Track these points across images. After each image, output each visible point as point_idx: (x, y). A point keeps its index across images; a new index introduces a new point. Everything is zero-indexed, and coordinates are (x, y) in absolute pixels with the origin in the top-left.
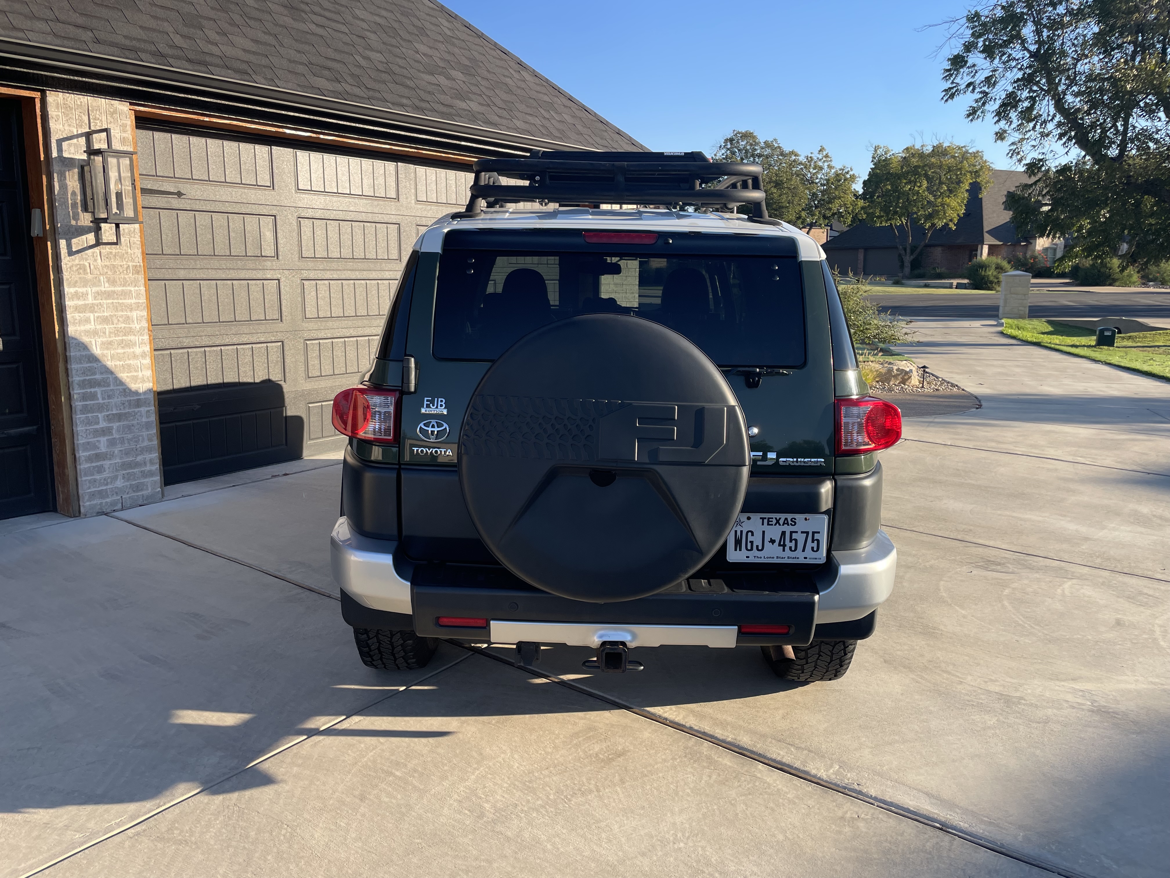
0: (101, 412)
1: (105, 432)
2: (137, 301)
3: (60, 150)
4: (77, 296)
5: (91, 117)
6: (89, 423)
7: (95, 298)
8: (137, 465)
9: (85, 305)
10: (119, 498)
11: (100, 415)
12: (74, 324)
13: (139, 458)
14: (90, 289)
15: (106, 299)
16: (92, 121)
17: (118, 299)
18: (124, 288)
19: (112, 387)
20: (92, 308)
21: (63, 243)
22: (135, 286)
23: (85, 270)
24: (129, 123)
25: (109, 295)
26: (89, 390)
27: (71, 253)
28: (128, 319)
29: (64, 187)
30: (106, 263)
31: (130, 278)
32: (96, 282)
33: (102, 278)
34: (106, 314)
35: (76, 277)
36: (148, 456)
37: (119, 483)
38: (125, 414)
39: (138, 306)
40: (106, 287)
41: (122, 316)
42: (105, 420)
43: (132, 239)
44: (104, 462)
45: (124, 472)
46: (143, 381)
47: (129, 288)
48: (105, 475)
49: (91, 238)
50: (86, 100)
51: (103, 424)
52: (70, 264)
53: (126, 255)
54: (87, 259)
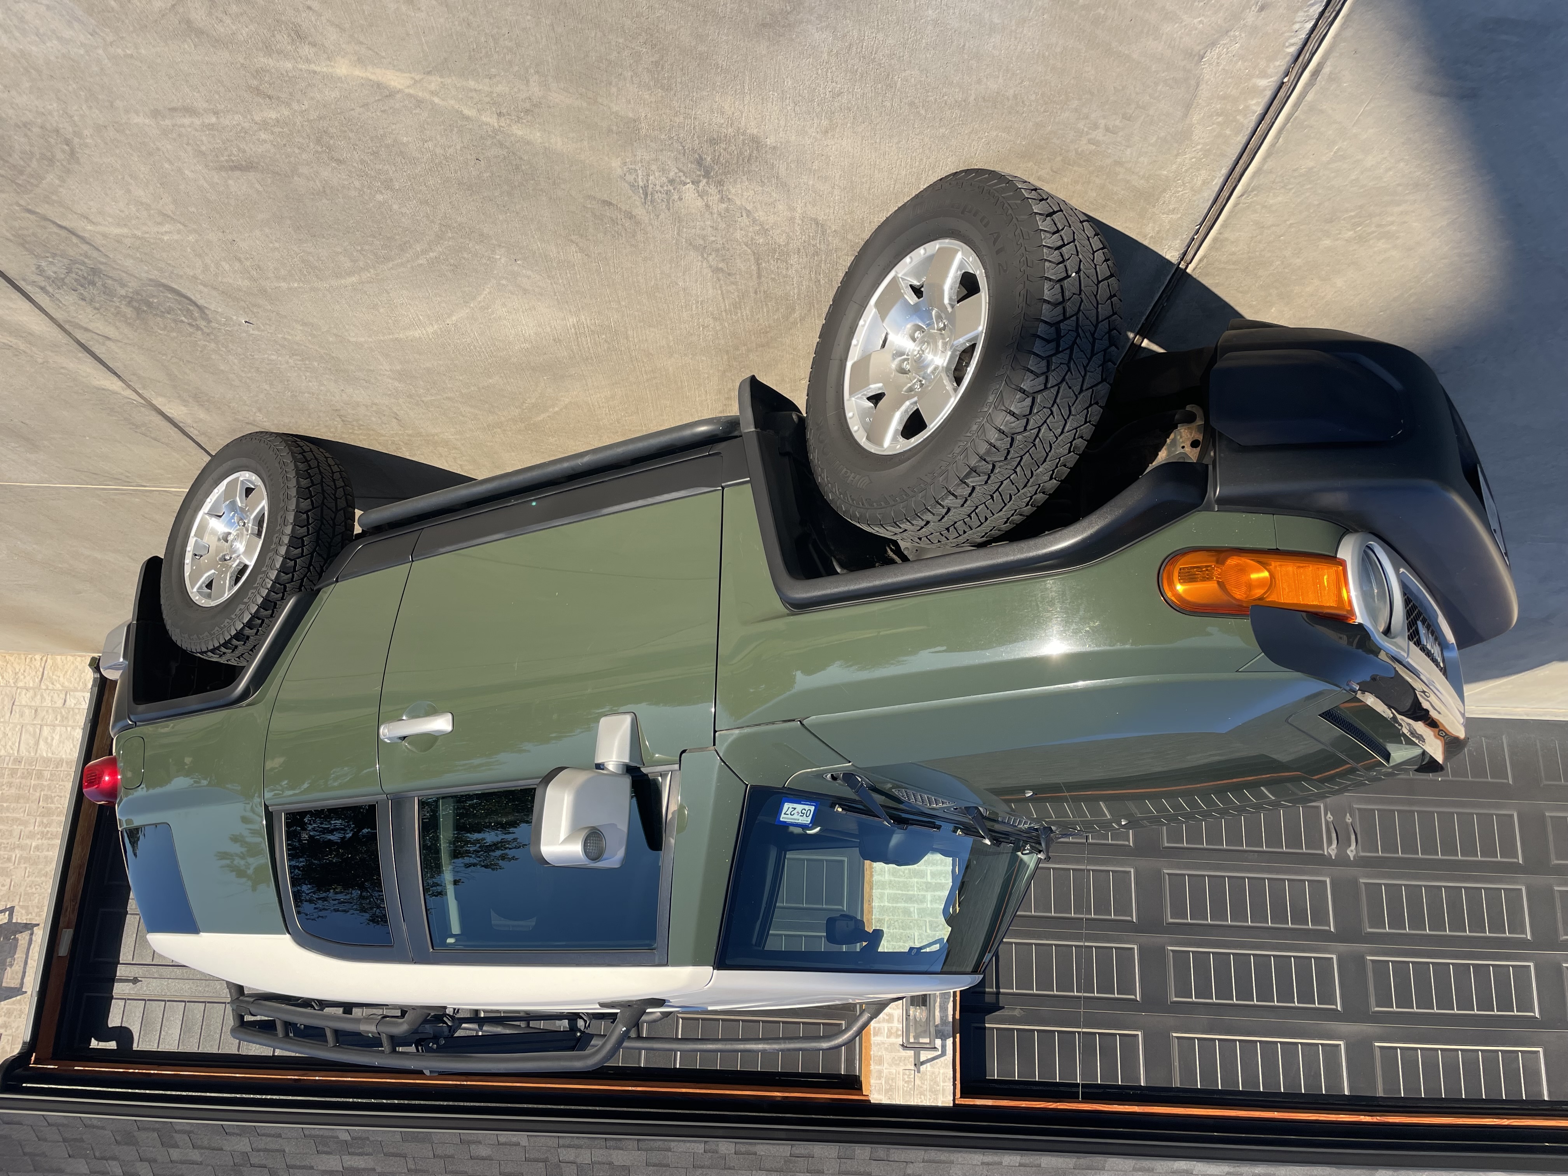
3: (944, 1047)
5: (913, 1083)
7: (924, 896)
9: (934, 891)
14: (929, 906)
15: (914, 895)
16: (912, 1080)
18: (895, 905)
22: (884, 906)
23: (931, 925)
24: (872, 1081)
25: (910, 899)
31: (889, 916)
32: (921, 911)
33: (916, 917)
34: (916, 880)
39: (883, 885)
40: (914, 907)
41: (900, 876)
47: (890, 905)
50: (916, 1101)
53: (890, 939)
54: (928, 936)
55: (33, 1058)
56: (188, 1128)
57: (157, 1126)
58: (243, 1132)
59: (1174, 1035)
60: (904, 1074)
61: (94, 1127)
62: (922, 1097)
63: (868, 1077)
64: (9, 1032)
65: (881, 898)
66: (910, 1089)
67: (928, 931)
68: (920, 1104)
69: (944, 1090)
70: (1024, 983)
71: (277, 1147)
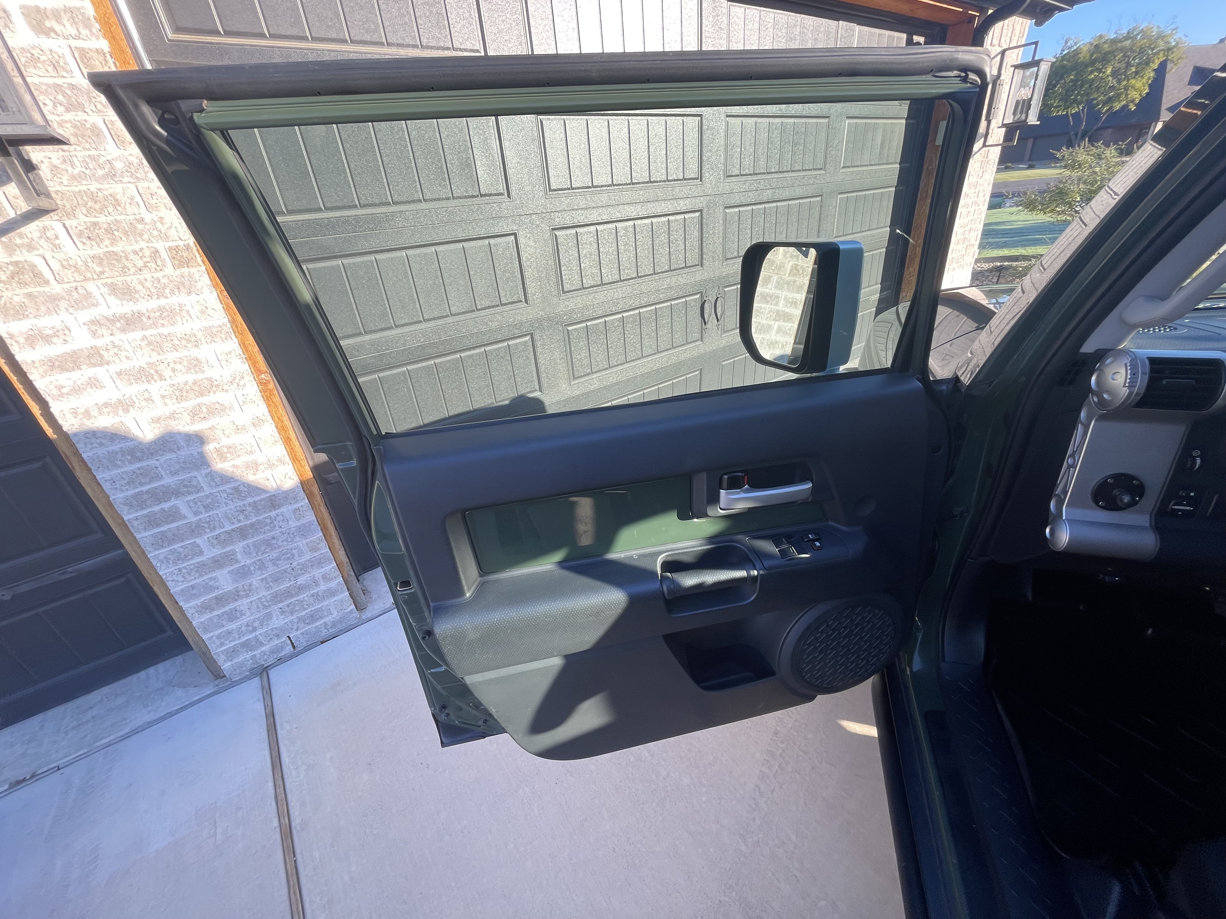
0: (200, 535)
1: (217, 563)
2: (206, 324)
4: (40, 337)
6: (180, 558)
7: (94, 334)
8: (301, 589)
9: (73, 352)
10: (284, 638)
11: (199, 541)
12: (62, 396)
13: (301, 580)
14: (69, 317)
15: (124, 331)
17: (154, 325)
18: (162, 301)
19: (207, 491)
20: (94, 357)
22: (189, 293)
23: (36, 275)
25: (127, 322)
26: (156, 508)
28: (195, 365)
30: (90, 252)
31: (168, 277)
32: (81, 300)
33: (92, 286)
34: (136, 363)
35: (15, 294)
36: (317, 573)
37: (277, 621)
38: (252, 525)
39: (211, 334)
40: (113, 306)
41: (178, 361)
42: (212, 545)
44: (236, 604)
45: (281, 605)
46: (270, 465)
47: (174, 300)
48: (245, 619)
51: (210, 553)
53: (140, 227)
54: (31, 248)
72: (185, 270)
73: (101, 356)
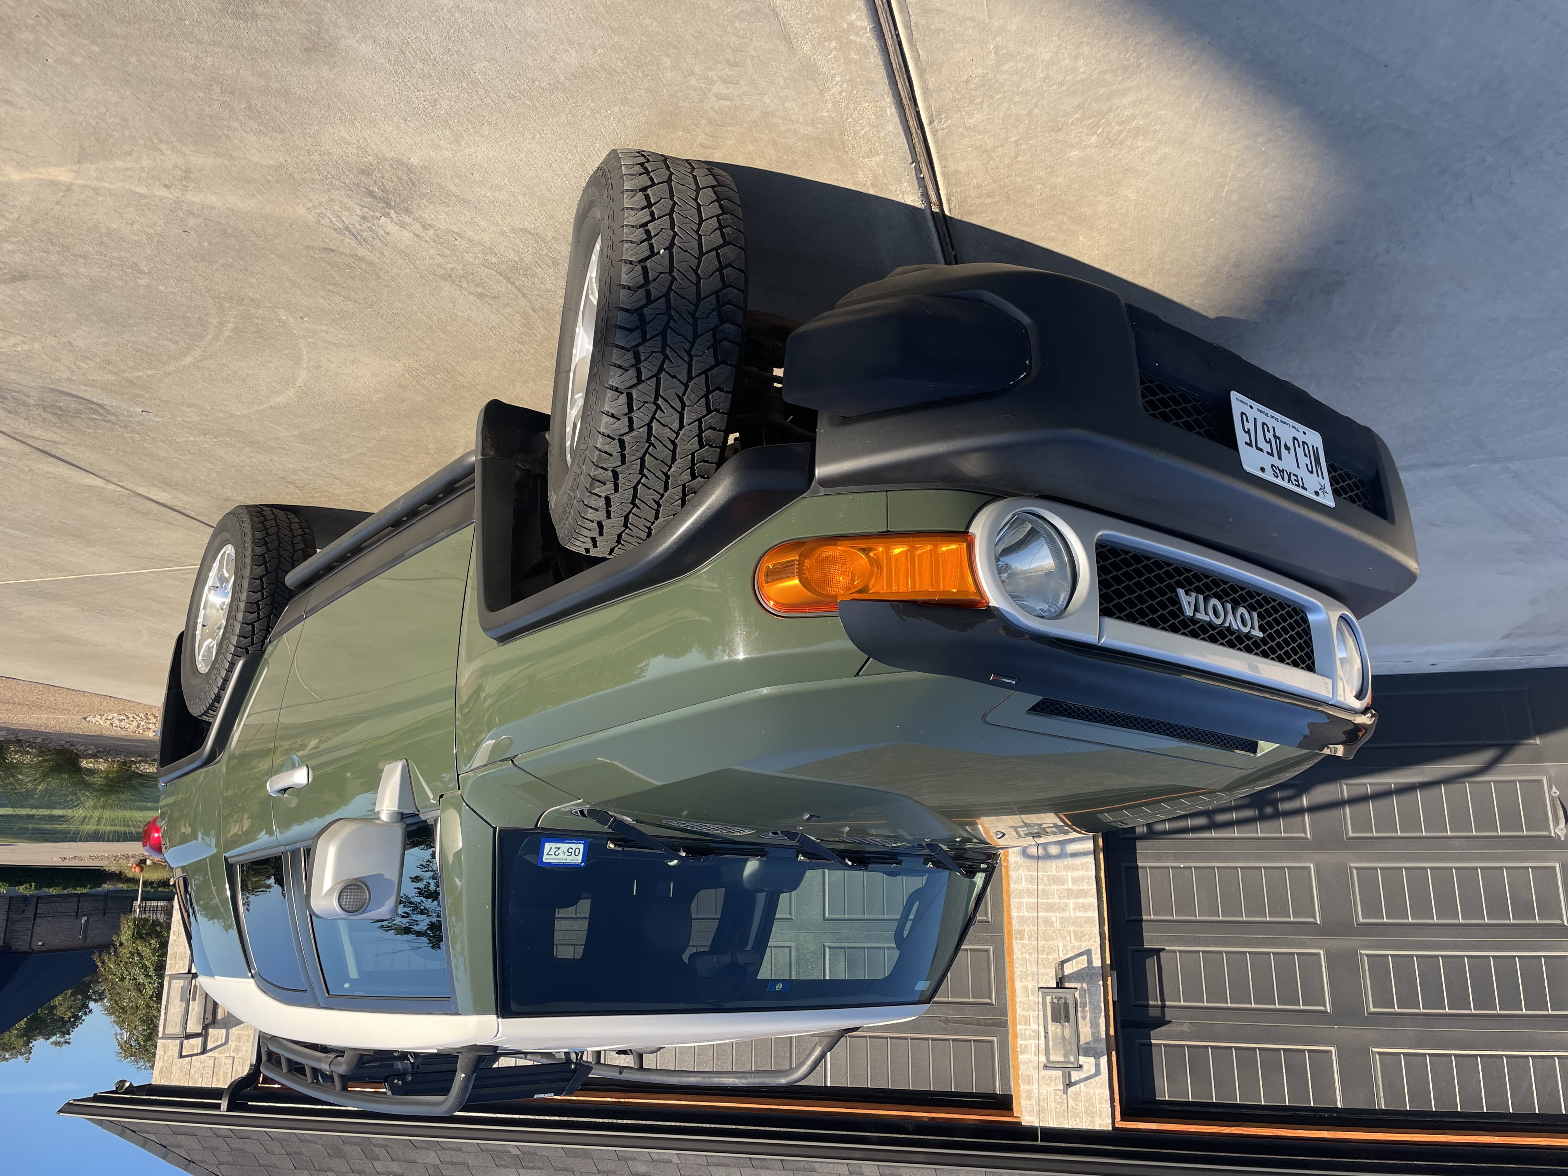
2: (1021, 900)
3: (1097, 1065)
4: (1086, 908)
5: (1066, 1105)
7: (1066, 904)
9: (1077, 898)
12: (1089, 878)
14: (1072, 914)
15: (1055, 904)
16: (1065, 1101)
17: (1042, 903)
20: (1070, 894)
21: (1097, 963)
22: (1023, 916)
23: (1076, 936)
24: (1023, 1102)
25: (1052, 908)
27: (1088, 953)
29: (1094, 1025)
30: (1054, 942)
31: (1028, 926)
32: (1063, 921)
33: (1059, 927)
34: (1056, 887)
35: (1086, 928)
40: (1055, 916)
43: (1024, 970)
47: (1030, 915)
49: (1068, 970)
50: (1070, 1123)
52: (1091, 942)
53: (1031, 951)
54: (1073, 947)
55: (261, 1079)
56: (383, 1142)
57: (358, 1140)
58: (428, 1146)
59: (1375, 1050)
60: (1055, 1095)
61: (308, 1141)
62: (1077, 1119)
63: (1019, 1098)
64: (240, 1055)
65: (1019, 907)
66: (1063, 1110)
67: (1073, 941)
68: (1076, 1127)
69: (1101, 1112)
70: (1193, 993)
71: (460, 1160)
72: (1020, 928)
73: (1067, 894)
